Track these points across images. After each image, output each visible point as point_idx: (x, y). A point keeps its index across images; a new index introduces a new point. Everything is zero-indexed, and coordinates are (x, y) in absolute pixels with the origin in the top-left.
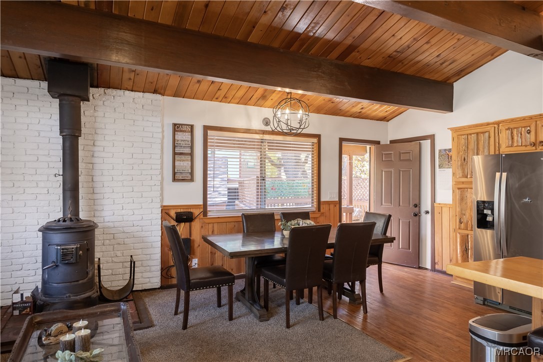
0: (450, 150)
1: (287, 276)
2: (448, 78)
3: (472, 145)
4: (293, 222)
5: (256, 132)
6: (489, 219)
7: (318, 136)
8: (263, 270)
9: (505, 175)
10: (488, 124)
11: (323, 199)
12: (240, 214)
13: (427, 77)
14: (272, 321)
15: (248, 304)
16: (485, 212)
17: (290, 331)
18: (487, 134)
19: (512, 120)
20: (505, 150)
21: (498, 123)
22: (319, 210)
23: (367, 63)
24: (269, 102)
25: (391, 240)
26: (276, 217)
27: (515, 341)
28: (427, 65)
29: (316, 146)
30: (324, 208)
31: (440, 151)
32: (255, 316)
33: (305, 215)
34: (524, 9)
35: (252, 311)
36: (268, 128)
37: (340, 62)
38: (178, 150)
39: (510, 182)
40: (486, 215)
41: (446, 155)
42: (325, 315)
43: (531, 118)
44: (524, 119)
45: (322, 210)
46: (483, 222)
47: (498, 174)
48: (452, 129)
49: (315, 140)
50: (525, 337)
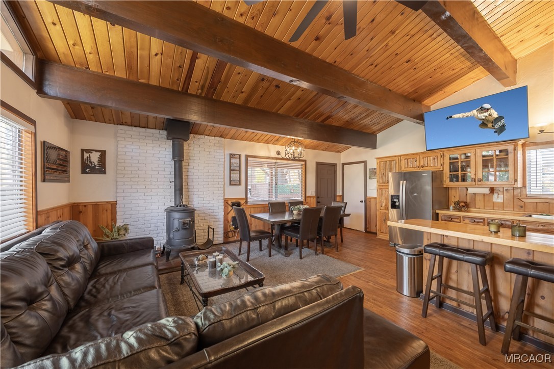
0: (375, 169)
1: (300, 233)
2: (374, 132)
3: (388, 167)
4: (298, 206)
5: (273, 158)
6: (397, 204)
7: (305, 161)
8: (285, 231)
9: (405, 182)
10: (396, 156)
11: (307, 195)
12: (267, 203)
13: (364, 131)
14: (291, 256)
15: (277, 249)
16: (395, 200)
17: (303, 260)
18: (395, 161)
19: (408, 155)
20: (404, 170)
21: (400, 156)
22: (306, 201)
23: (335, 124)
24: (281, 143)
25: (349, 215)
26: (286, 204)
27: (416, 253)
28: (365, 125)
29: (304, 166)
30: (308, 200)
31: (370, 169)
32: (282, 254)
33: (301, 203)
34: (414, 101)
35: (279, 252)
36: (279, 156)
37: (322, 123)
38: (232, 168)
39: (408, 185)
40: (395, 202)
41: (373, 172)
42: (318, 253)
43: (417, 154)
44: (413, 154)
45: (307, 201)
46: (394, 206)
47: (401, 182)
48: (377, 159)
49: (303, 163)
50: (420, 252)
